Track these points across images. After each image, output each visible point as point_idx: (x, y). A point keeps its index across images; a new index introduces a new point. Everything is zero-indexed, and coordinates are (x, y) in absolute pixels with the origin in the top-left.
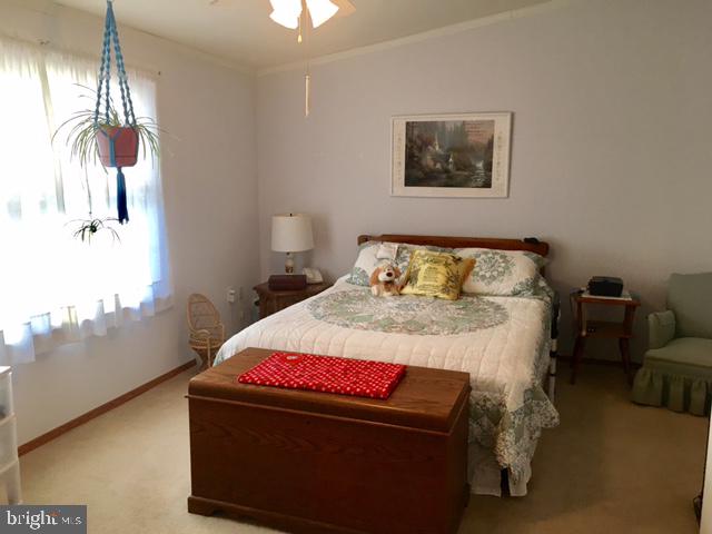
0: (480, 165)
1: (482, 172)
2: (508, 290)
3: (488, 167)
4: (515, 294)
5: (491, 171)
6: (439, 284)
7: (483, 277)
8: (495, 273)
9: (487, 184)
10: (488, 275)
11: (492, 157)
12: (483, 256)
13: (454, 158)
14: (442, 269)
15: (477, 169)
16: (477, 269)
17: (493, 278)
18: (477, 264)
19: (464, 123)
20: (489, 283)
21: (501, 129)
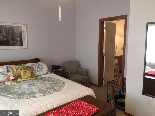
0: (19, 39)
1: (19, 41)
2: (45, 73)
3: (21, 40)
4: (47, 74)
5: (22, 41)
6: (30, 75)
7: (38, 71)
8: (40, 69)
9: (21, 45)
10: (38, 70)
11: (22, 37)
12: (34, 65)
13: (10, 37)
14: (28, 71)
15: (18, 40)
16: (35, 69)
17: (40, 71)
18: (34, 68)
19: (12, 26)
20: (40, 72)
21: (24, 29)
